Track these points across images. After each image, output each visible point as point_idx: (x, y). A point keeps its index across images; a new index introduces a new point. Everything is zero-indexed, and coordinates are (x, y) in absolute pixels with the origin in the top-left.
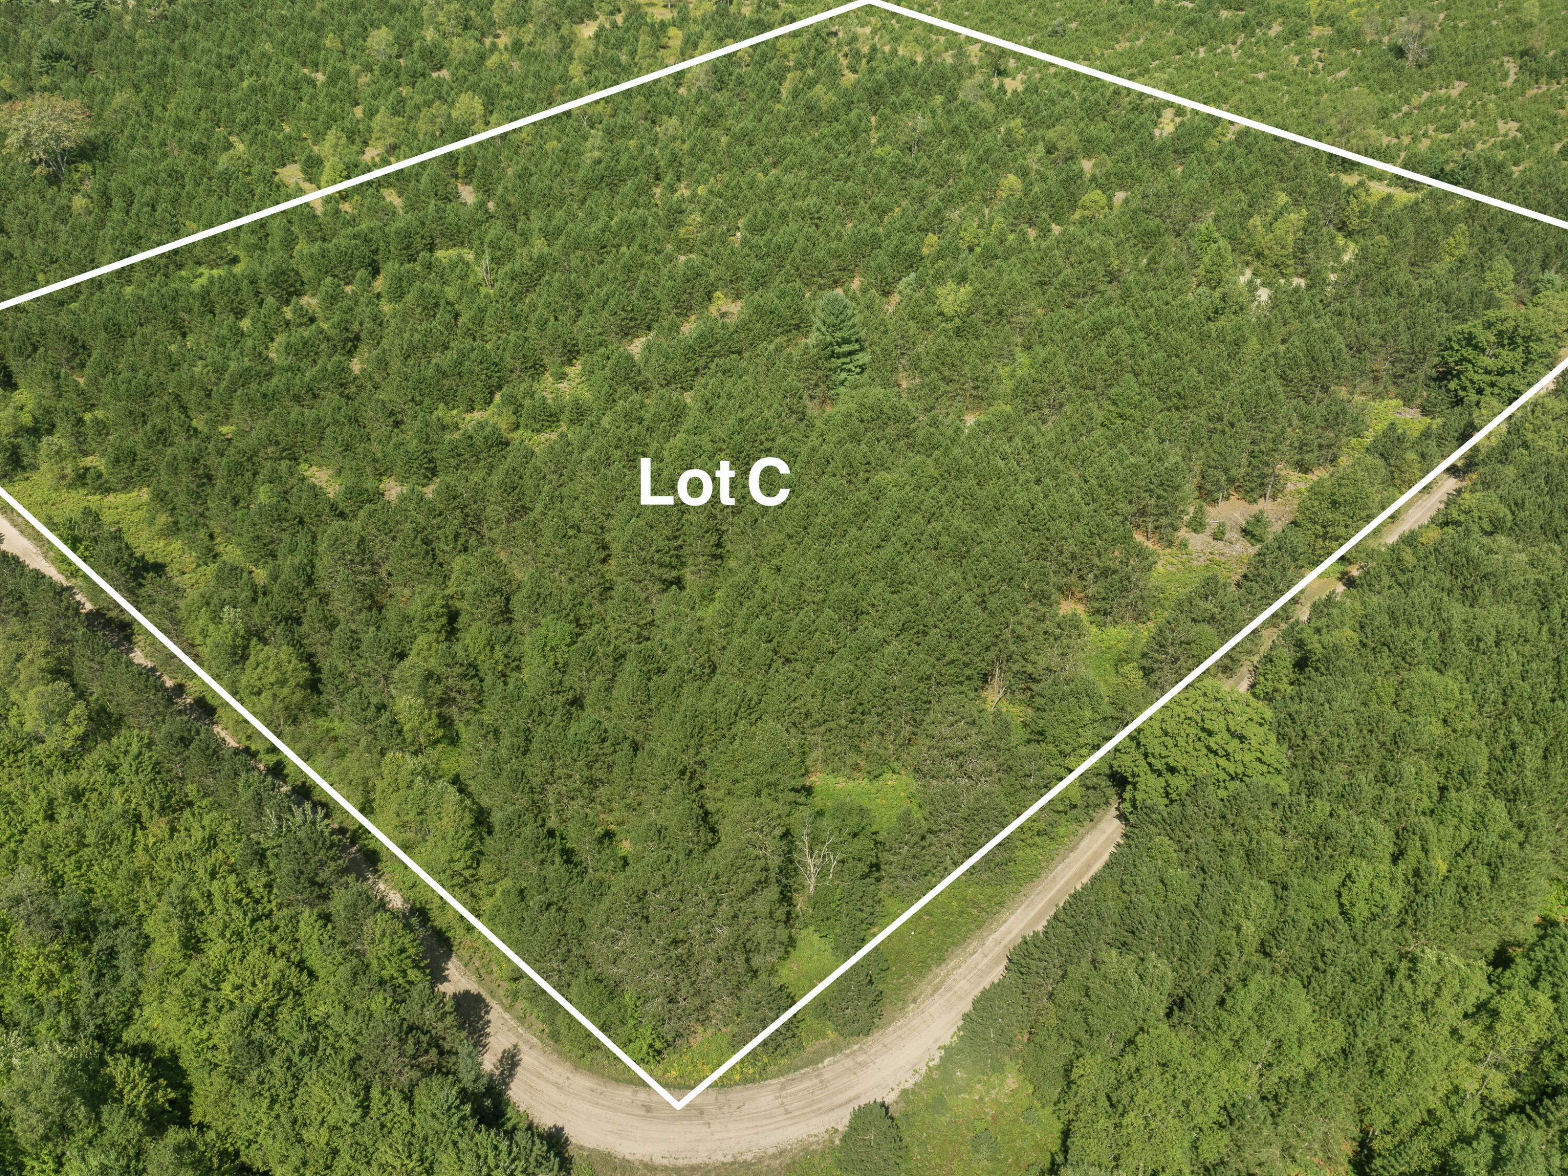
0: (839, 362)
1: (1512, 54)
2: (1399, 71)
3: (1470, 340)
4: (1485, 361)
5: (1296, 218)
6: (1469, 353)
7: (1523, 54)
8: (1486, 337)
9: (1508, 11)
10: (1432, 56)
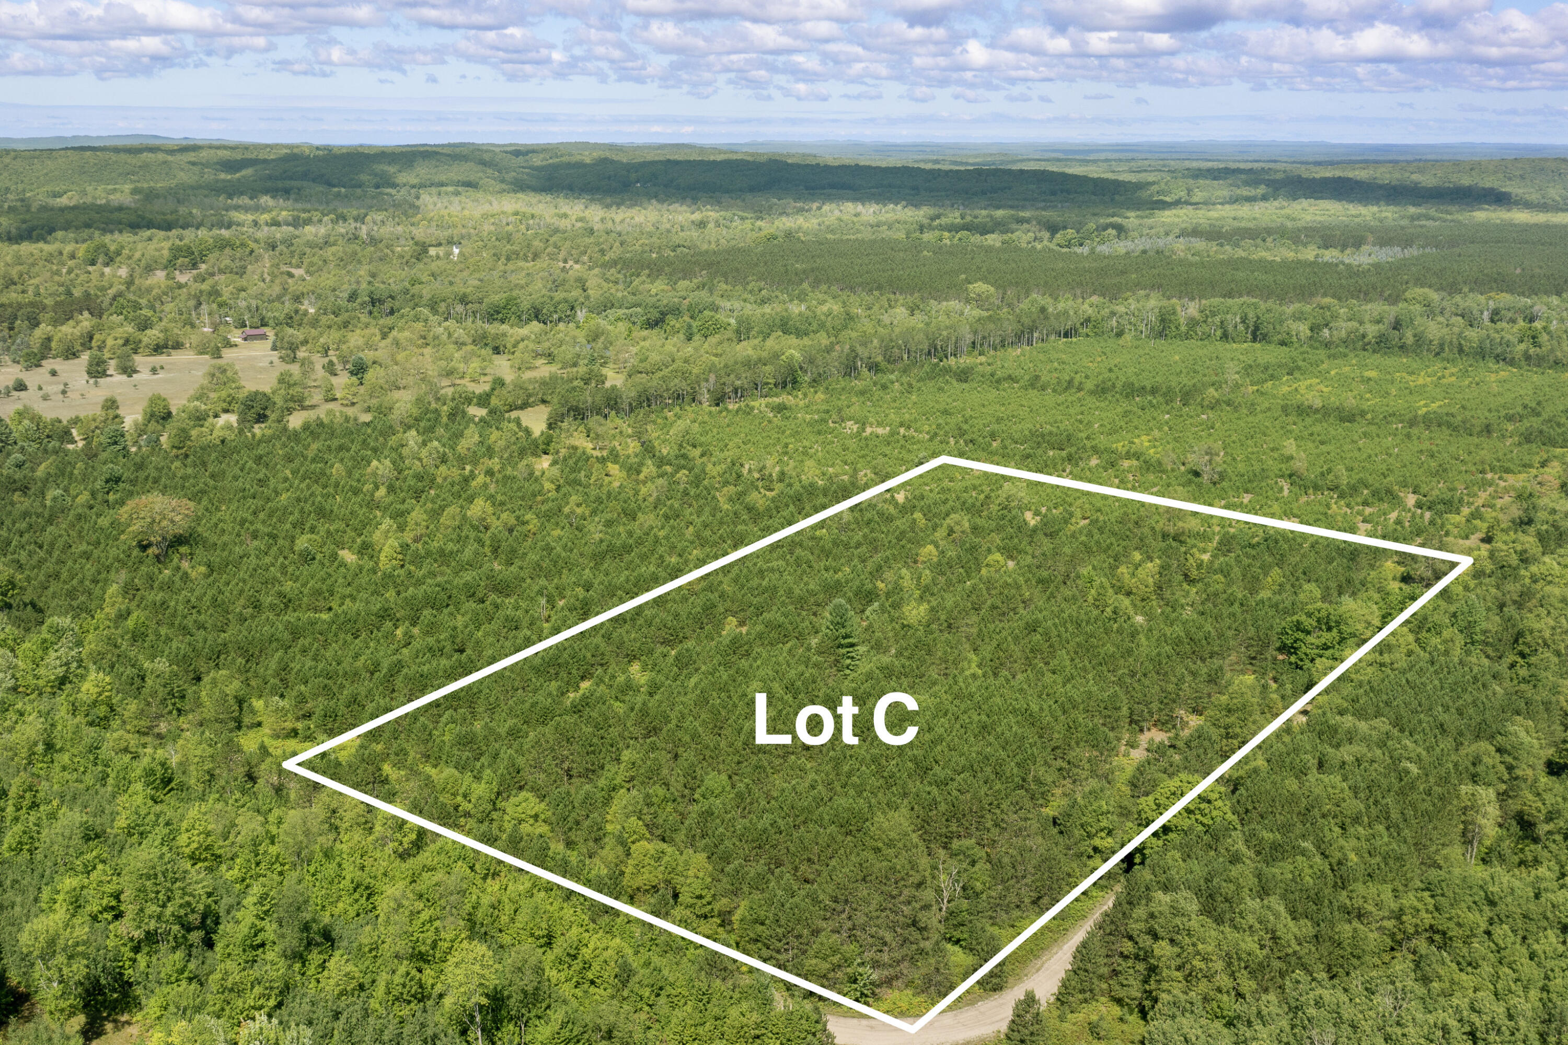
0: (844, 651)
1: (1282, 476)
2: (1199, 486)
3: (1298, 627)
4: (1311, 639)
5: (1152, 567)
6: (1301, 635)
7: (1290, 476)
8: (1308, 623)
9: (1272, 450)
10: (1222, 476)
